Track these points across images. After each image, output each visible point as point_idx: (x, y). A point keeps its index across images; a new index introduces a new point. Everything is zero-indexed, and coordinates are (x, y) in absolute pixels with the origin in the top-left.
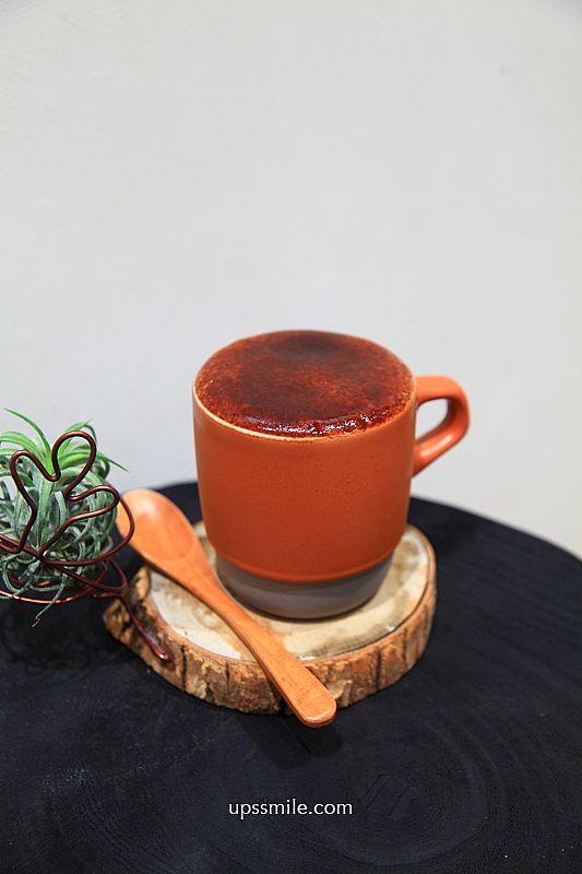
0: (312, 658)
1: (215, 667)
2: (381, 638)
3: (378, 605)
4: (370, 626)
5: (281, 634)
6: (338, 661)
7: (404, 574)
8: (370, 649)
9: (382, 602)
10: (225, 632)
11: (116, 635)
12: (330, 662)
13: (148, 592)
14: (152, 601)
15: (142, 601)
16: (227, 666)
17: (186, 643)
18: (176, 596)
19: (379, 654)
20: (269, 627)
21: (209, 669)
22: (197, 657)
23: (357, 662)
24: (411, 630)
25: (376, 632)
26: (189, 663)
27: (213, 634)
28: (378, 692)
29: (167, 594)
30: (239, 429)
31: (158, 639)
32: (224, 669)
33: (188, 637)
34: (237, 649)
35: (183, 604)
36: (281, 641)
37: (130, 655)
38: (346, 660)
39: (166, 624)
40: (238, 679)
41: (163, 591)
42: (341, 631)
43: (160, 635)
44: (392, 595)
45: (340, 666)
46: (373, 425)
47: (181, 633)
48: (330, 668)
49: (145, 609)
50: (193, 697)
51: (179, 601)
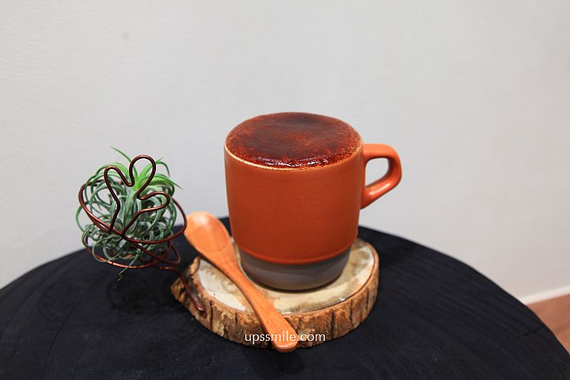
0: (289, 313)
1: (229, 315)
2: (335, 304)
3: (336, 286)
4: (330, 297)
5: (273, 299)
6: (306, 316)
7: (357, 270)
8: (327, 310)
9: (340, 284)
10: (239, 295)
11: (176, 297)
12: (300, 316)
13: (196, 270)
14: (198, 275)
15: (192, 275)
16: (236, 314)
17: (213, 300)
18: (213, 274)
19: (333, 314)
20: (266, 294)
21: (225, 316)
22: (219, 309)
23: (318, 317)
24: (356, 301)
25: (333, 301)
26: (214, 312)
27: (231, 296)
28: (332, 339)
29: (207, 272)
30: (246, 162)
31: (198, 298)
32: (234, 316)
33: (216, 297)
34: (243, 305)
35: (216, 278)
36: (272, 303)
37: (183, 309)
38: (310, 315)
39: (203, 288)
40: (242, 324)
41: (205, 270)
42: (311, 298)
43: (200, 295)
44: (347, 281)
45: (307, 319)
46: (329, 163)
47: (211, 294)
48: (300, 320)
49: (192, 280)
50: (216, 335)
51: (214, 276)
